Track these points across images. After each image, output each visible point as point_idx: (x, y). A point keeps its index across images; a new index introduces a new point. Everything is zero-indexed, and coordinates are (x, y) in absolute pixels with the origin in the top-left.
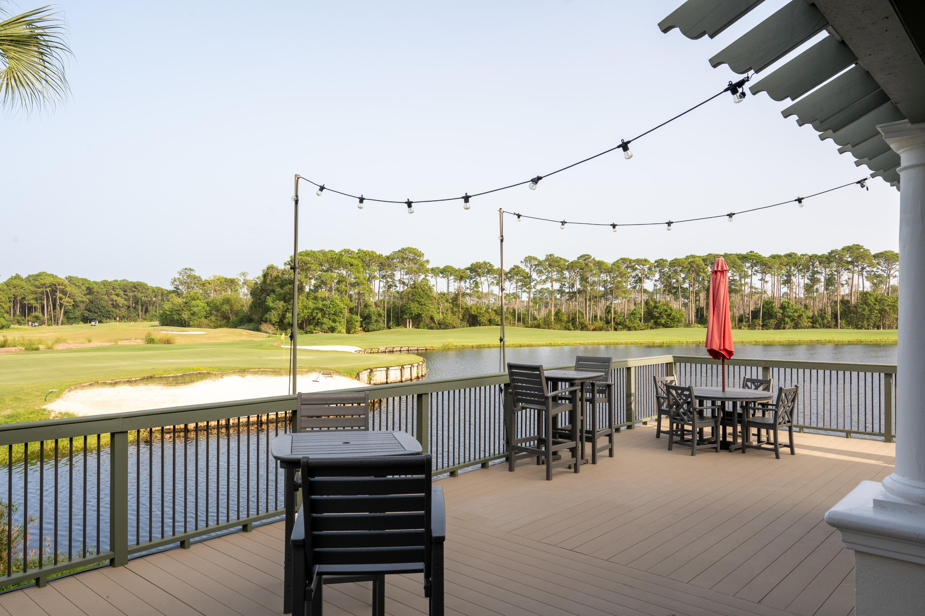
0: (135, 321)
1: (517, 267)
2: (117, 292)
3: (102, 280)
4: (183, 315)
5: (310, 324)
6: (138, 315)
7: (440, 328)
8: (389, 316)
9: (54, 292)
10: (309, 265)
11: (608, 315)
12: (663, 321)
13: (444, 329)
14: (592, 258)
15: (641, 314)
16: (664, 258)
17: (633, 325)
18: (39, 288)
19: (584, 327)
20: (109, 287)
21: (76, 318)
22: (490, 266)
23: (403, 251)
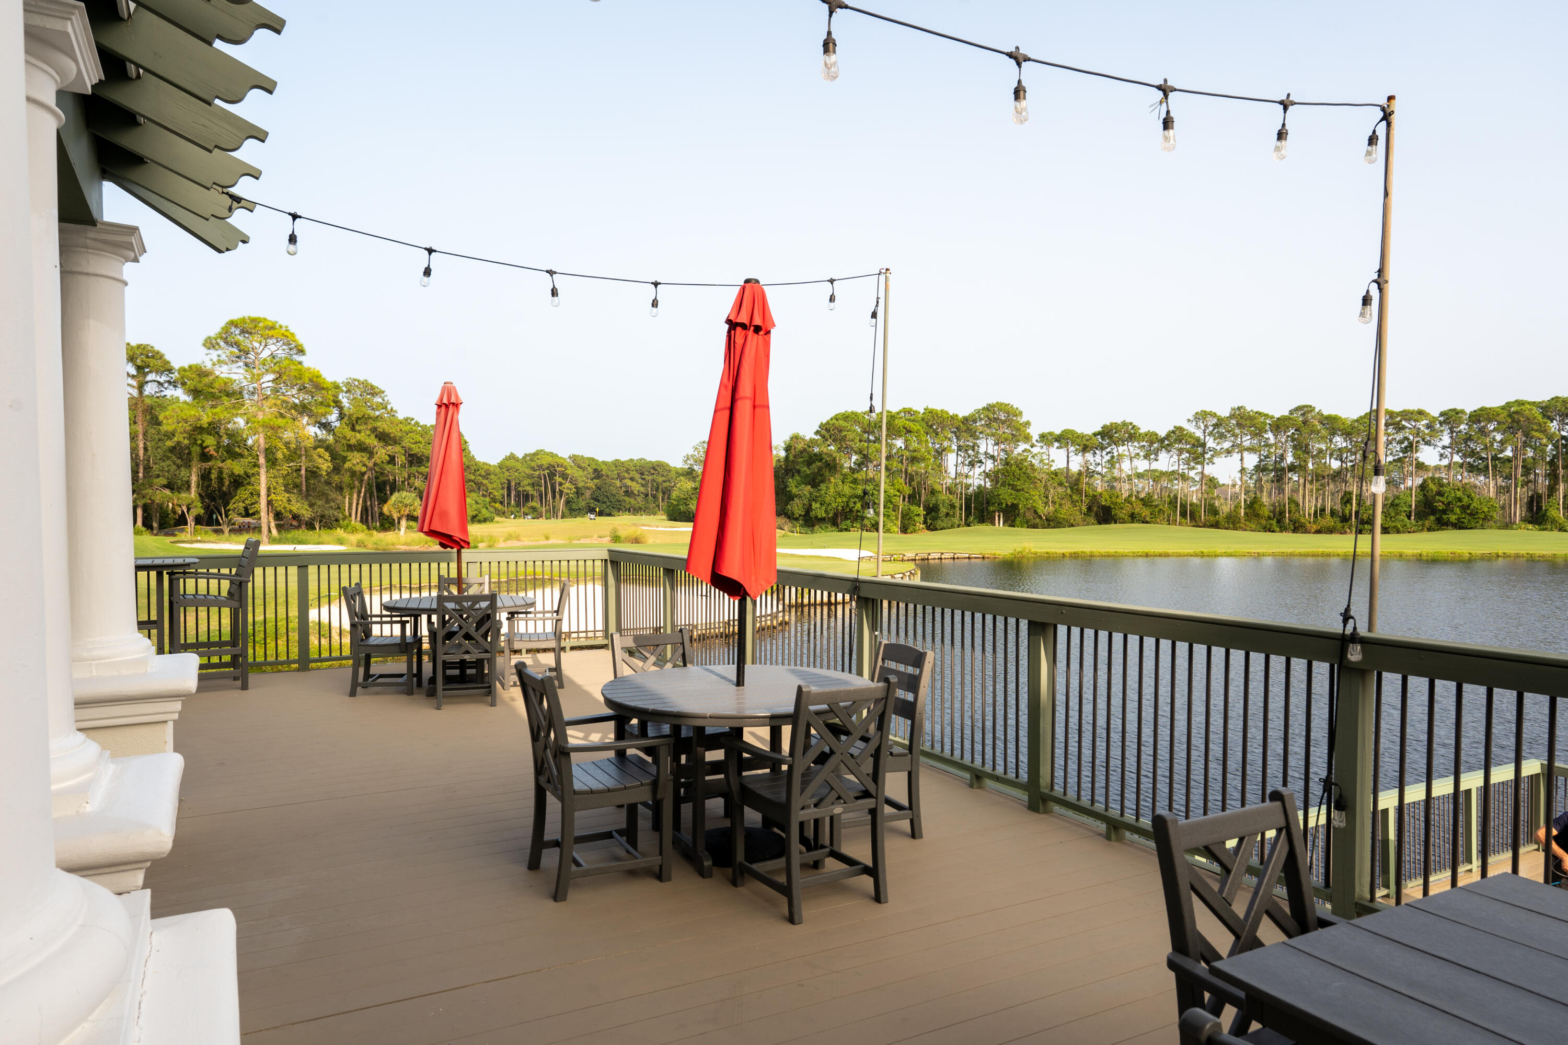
0: (654, 514)
1: (1181, 429)
2: (631, 476)
3: (613, 460)
4: (691, 506)
5: (846, 519)
6: (658, 506)
7: (1048, 527)
8: (968, 508)
9: (552, 475)
10: (844, 433)
11: (1346, 506)
12: (1453, 518)
13: (1054, 527)
14: (1317, 410)
15: (1411, 506)
16: (1459, 408)
17: (1394, 524)
18: (535, 471)
19: (1298, 527)
20: (622, 469)
21: (579, 509)
22: (1132, 429)
23: (989, 408)
